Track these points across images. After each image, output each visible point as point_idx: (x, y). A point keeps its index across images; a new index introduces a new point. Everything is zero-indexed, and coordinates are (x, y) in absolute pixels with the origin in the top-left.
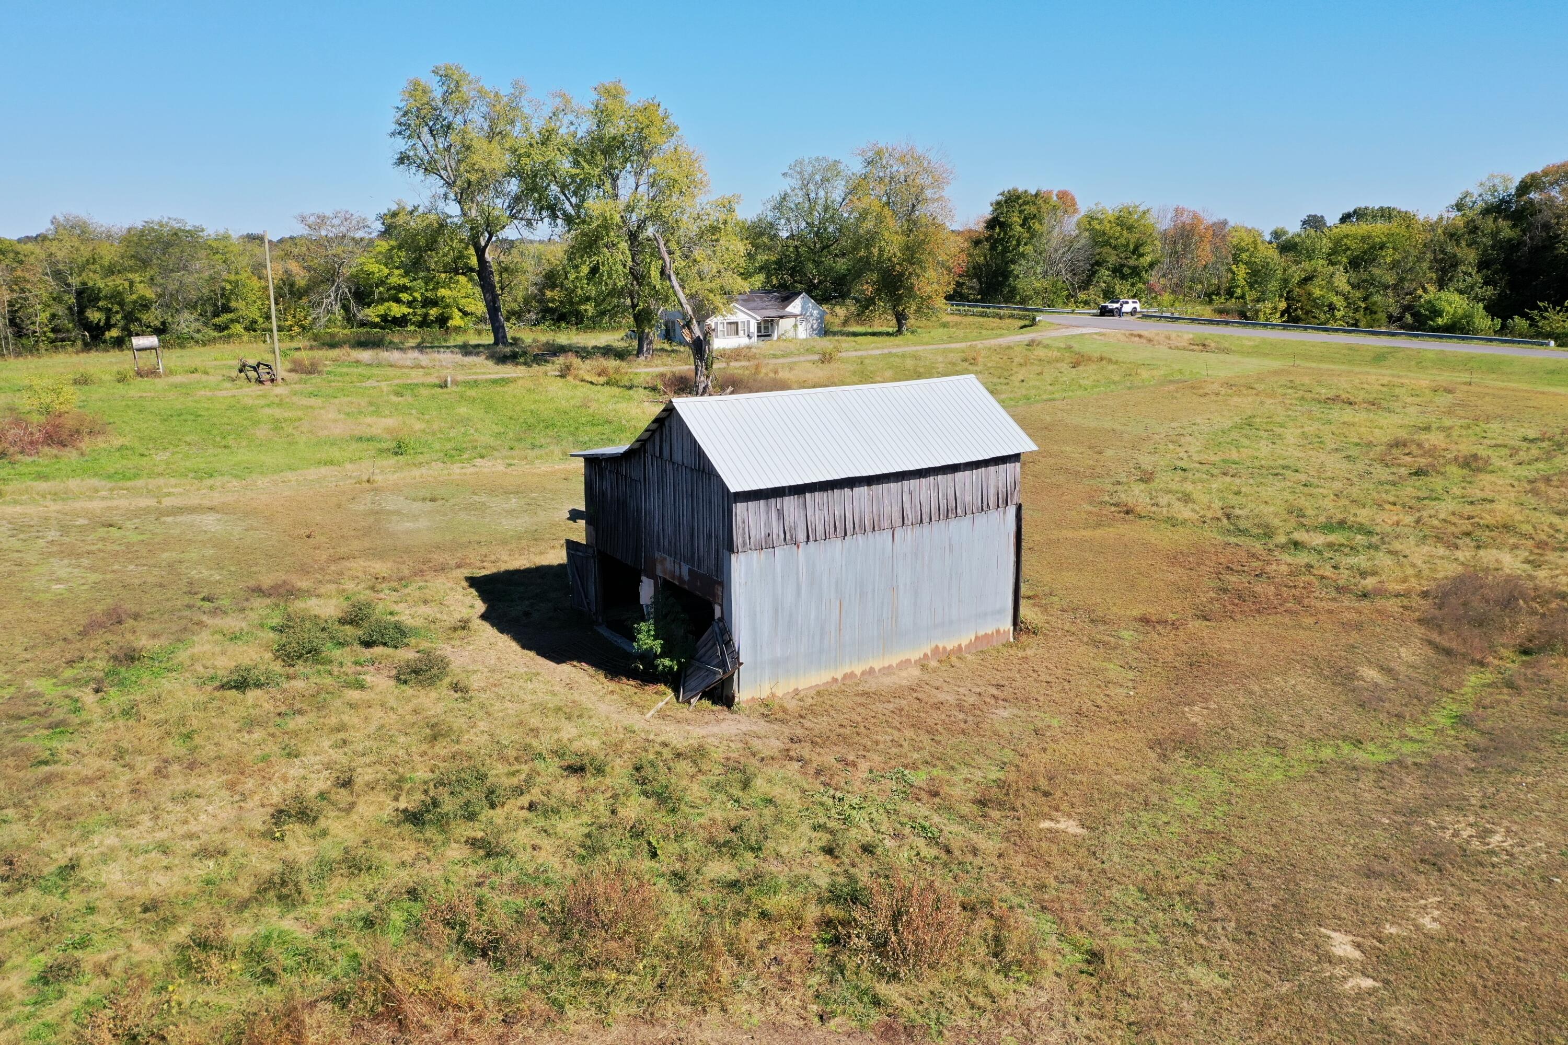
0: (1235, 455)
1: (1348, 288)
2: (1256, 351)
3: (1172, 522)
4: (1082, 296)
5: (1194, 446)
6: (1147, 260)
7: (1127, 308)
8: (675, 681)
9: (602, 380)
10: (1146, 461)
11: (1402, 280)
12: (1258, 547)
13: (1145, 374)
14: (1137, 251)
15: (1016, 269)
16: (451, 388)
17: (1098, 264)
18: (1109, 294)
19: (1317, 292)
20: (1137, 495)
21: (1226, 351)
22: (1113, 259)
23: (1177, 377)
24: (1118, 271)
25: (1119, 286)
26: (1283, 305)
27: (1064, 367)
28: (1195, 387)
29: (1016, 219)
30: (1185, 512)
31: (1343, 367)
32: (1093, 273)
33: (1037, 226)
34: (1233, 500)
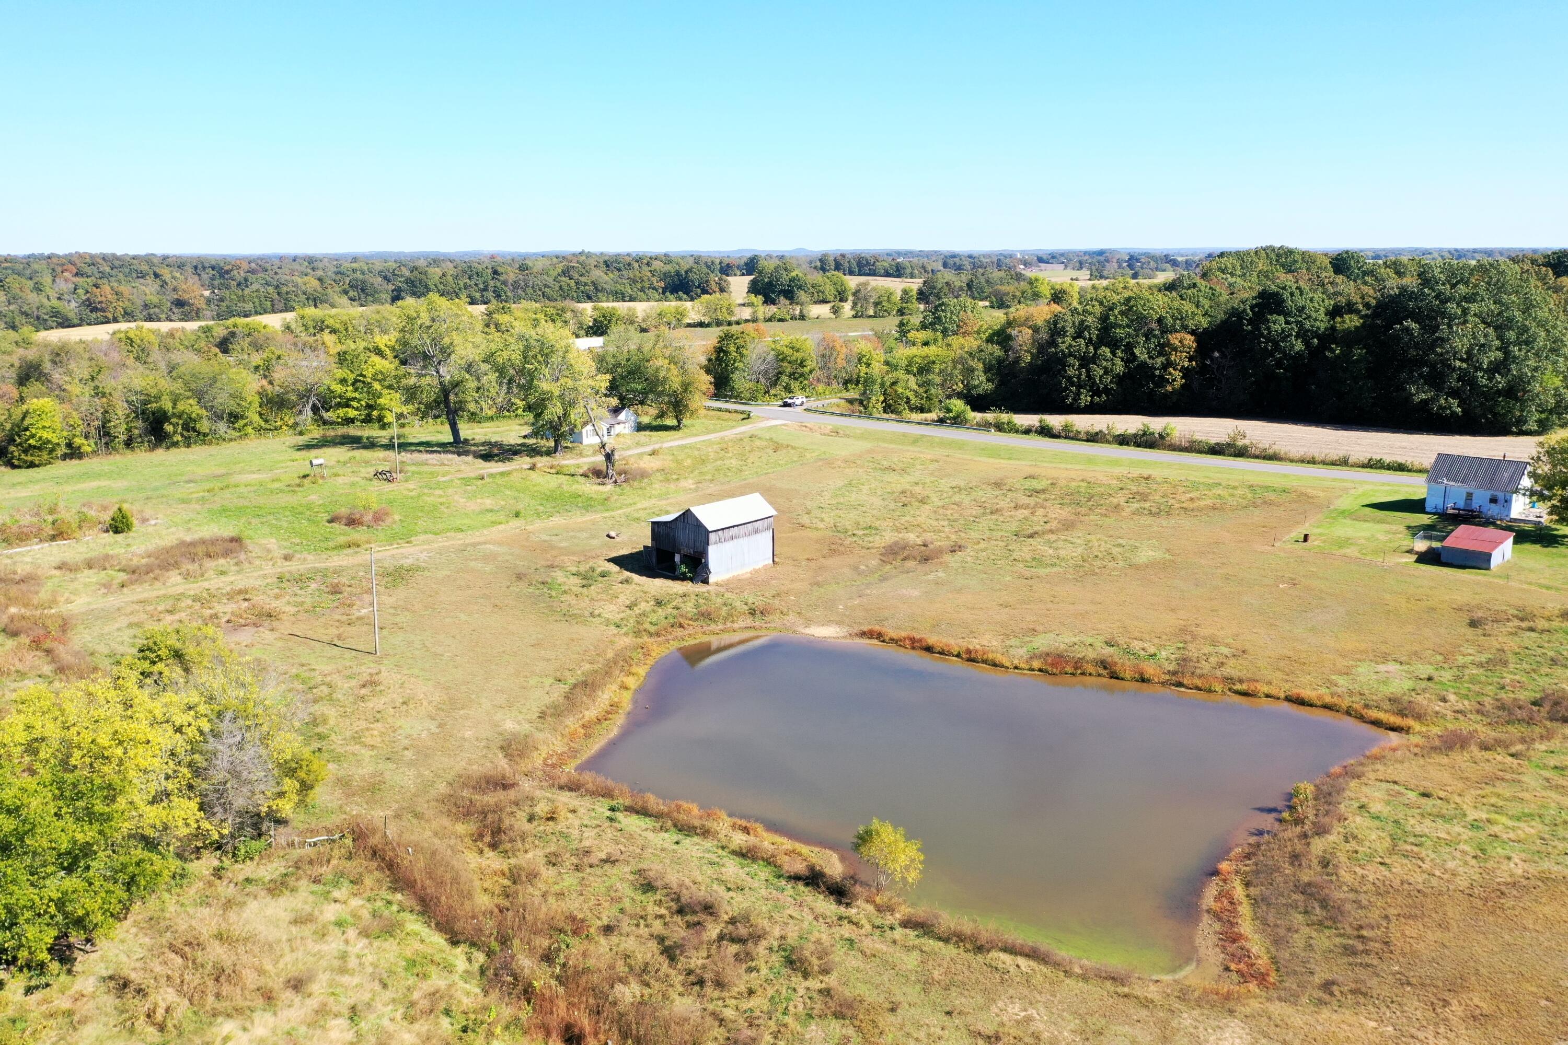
0: (842, 500)
1: (915, 387)
2: (863, 436)
3: (817, 529)
4: (772, 392)
5: (827, 495)
6: (806, 370)
7: (798, 402)
8: (691, 580)
9: (553, 471)
10: (808, 504)
11: (945, 380)
12: (842, 536)
13: (808, 456)
14: (802, 364)
15: (734, 376)
16: (487, 480)
17: (780, 373)
18: (788, 389)
19: (900, 390)
20: (805, 520)
21: (848, 436)
22: (789, 370)
23: (823, 456)
24: (792, 375)
25: (795, 385)
26: (882, 398)
27: (770, 451)
28: (829, 463)
29: (732, 348)
30: (821, 525)
31: (900, 447)
32: (778, 379)
33: (745, 352)
34: (838, 520)
